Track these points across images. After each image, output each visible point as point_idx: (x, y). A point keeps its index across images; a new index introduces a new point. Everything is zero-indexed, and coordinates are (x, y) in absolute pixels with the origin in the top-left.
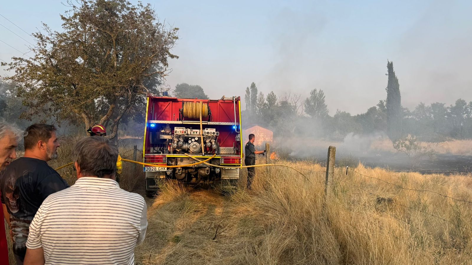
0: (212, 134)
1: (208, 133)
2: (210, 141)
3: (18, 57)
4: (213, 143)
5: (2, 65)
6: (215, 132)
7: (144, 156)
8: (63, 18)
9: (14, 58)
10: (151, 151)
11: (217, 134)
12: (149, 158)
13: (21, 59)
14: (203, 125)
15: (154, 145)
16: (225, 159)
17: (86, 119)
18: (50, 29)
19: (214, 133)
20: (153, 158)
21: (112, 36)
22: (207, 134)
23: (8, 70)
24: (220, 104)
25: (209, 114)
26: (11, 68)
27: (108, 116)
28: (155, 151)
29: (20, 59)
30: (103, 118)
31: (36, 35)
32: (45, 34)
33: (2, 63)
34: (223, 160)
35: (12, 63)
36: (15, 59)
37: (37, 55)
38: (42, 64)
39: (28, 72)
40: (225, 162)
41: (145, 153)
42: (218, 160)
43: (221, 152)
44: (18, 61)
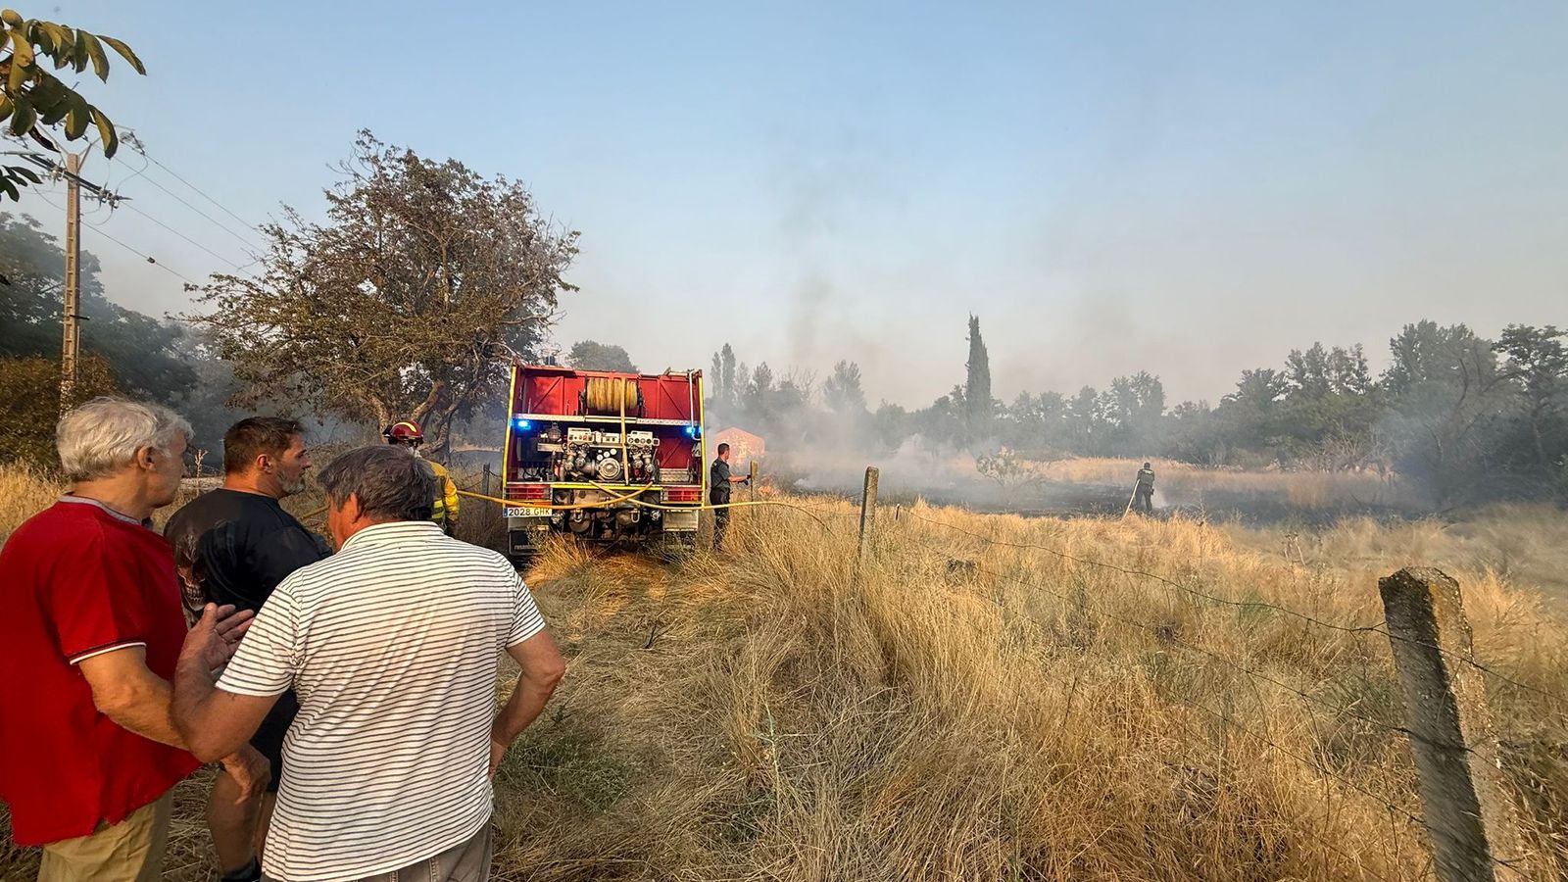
0: (646, 444)
1: (637, 440)
2: (641, 457)
3: (225, 275)
4: (648, 461)
5: (186, 290)
6: (651, 438)
7: (504, 486)
8: (331, 198)
9: (215, 276)
10: (520, 476)
11: (656, 442)
12: (516, 490)
13: (232, 280)
14: (626, 424)
15: (525, 465)
16: (670, 493)
17: (381, 409)
18: (299, 218)
19: (649, 441)
20: (525, 490)
21: (440, 241)
22: (634, 443)
23: (199, 300)
24: (663, 384)
25: (638, 403)
26: (208, 297)
27: (429, 403)
28: (527, 477)
29: (229, 277)
30: (419, 408)
31: (268, 228)
32: (290, 229)
33: (187, 287)
34: (666, 494)
35: (210, 286)
36: (220, 278)
37: (269, 272)
38: (281, 292)
39: (249, 306)
40: (670, 499)
41: (507, 480)
42: (657, 494)
43: (663, 479)
44: (224, 283)
